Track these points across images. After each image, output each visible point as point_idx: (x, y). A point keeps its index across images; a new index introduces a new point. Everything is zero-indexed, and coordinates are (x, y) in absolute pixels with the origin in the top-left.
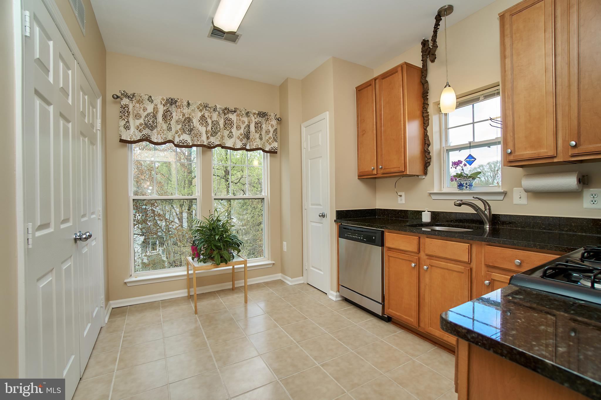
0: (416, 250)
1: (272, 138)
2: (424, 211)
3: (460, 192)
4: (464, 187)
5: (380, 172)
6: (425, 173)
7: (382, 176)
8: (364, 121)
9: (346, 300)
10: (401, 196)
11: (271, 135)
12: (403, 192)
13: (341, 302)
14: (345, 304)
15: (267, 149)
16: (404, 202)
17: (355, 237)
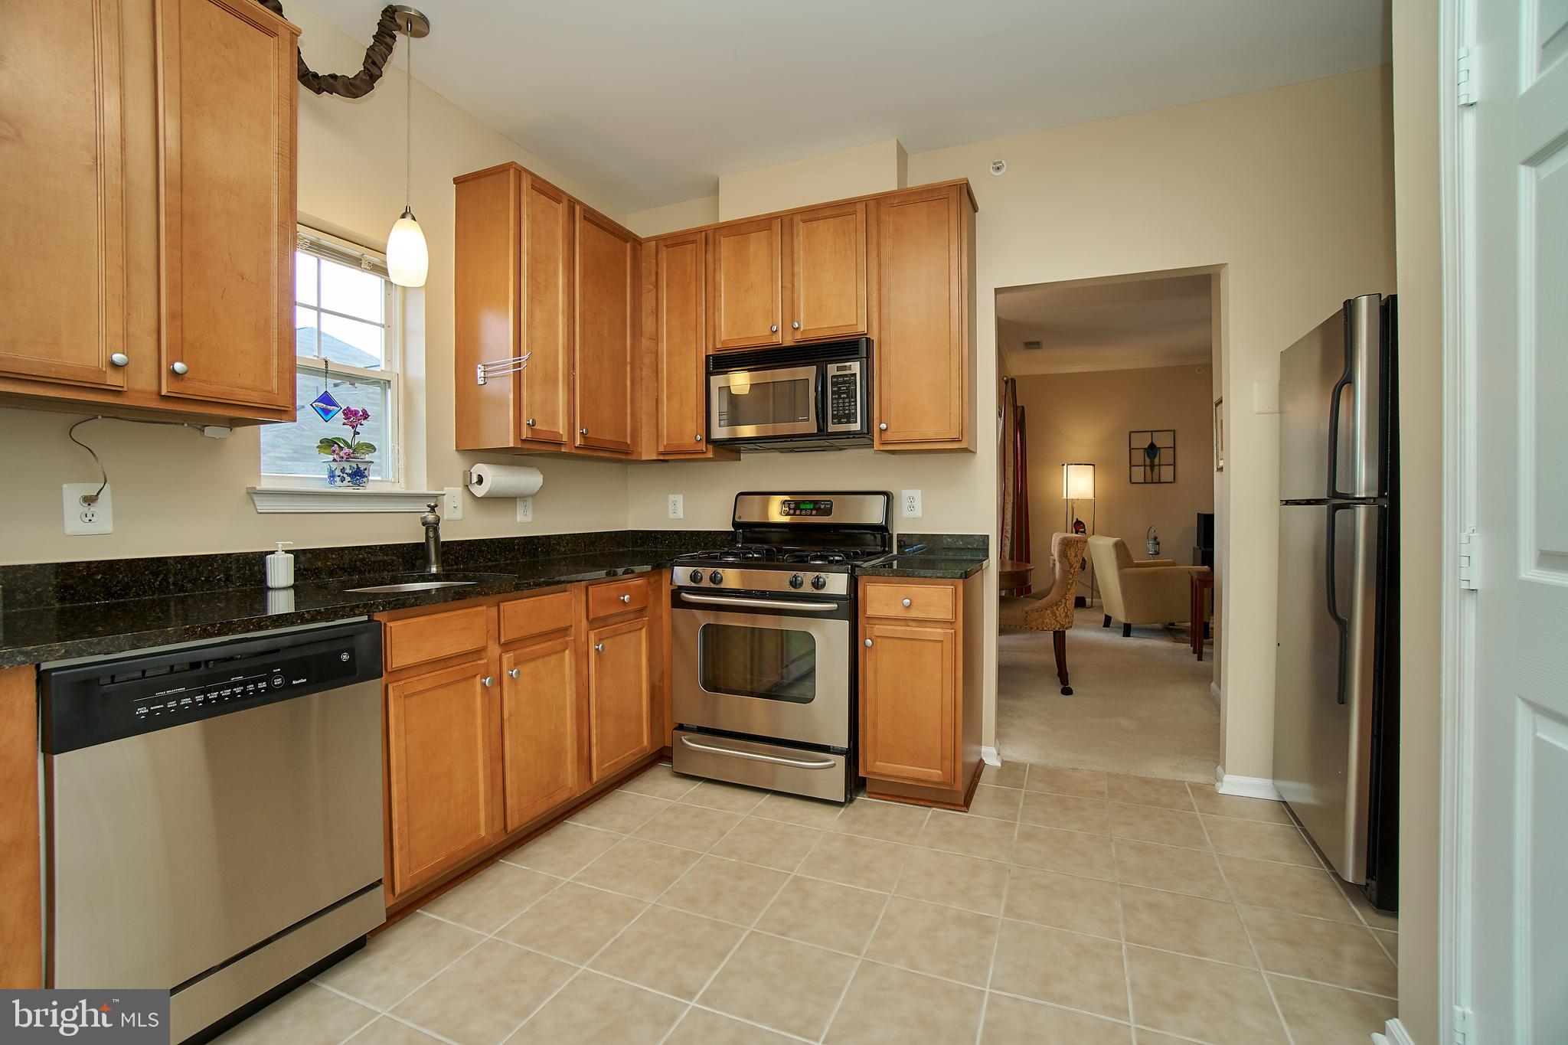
10: (89, 499)
16: (106, 525)
17: (228, 692)
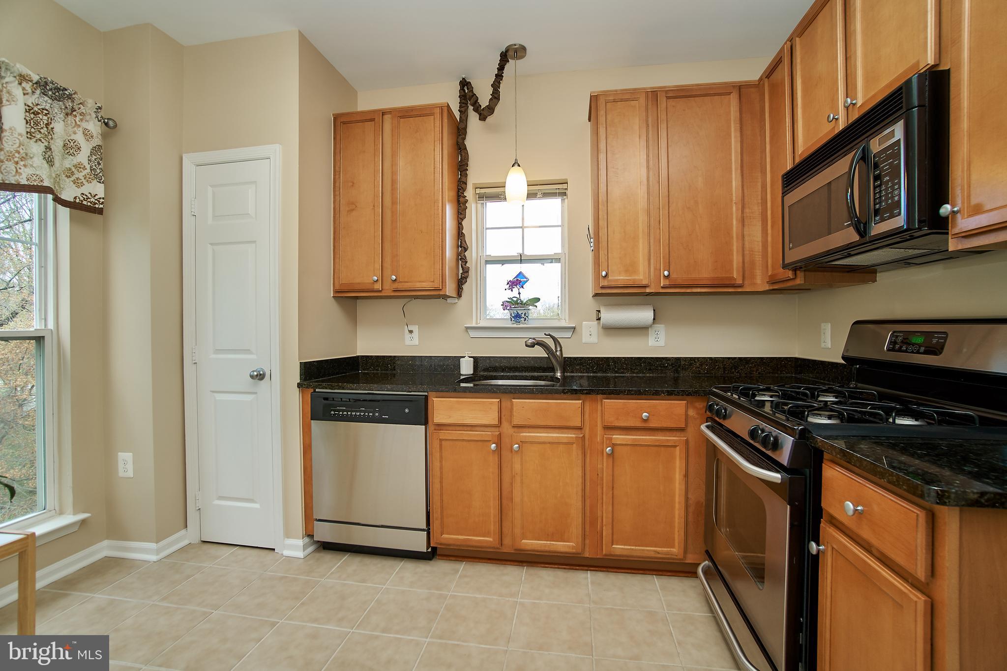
0: (496, 422)
1: (88, 167)
2: (464, 357)
3: (515, 326)
4: (522, 319)
5: (388, 286)
6: (459, 295)
7: (393, 294)
8: (352, 185)
9: (327, 547)
10: (411, 332)
11: (83, 157)
12: (415, 324)
13: (318, 555)
14: (328, 557)
15: (67, 196)
16: (416, 341)
17: (358, 414)
